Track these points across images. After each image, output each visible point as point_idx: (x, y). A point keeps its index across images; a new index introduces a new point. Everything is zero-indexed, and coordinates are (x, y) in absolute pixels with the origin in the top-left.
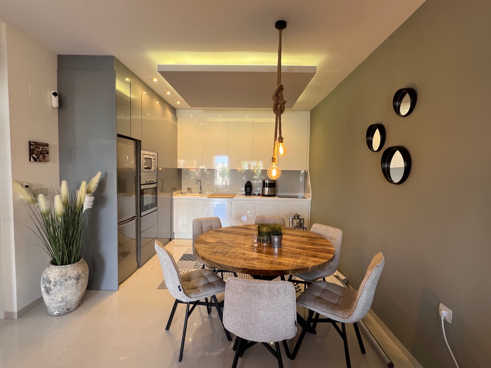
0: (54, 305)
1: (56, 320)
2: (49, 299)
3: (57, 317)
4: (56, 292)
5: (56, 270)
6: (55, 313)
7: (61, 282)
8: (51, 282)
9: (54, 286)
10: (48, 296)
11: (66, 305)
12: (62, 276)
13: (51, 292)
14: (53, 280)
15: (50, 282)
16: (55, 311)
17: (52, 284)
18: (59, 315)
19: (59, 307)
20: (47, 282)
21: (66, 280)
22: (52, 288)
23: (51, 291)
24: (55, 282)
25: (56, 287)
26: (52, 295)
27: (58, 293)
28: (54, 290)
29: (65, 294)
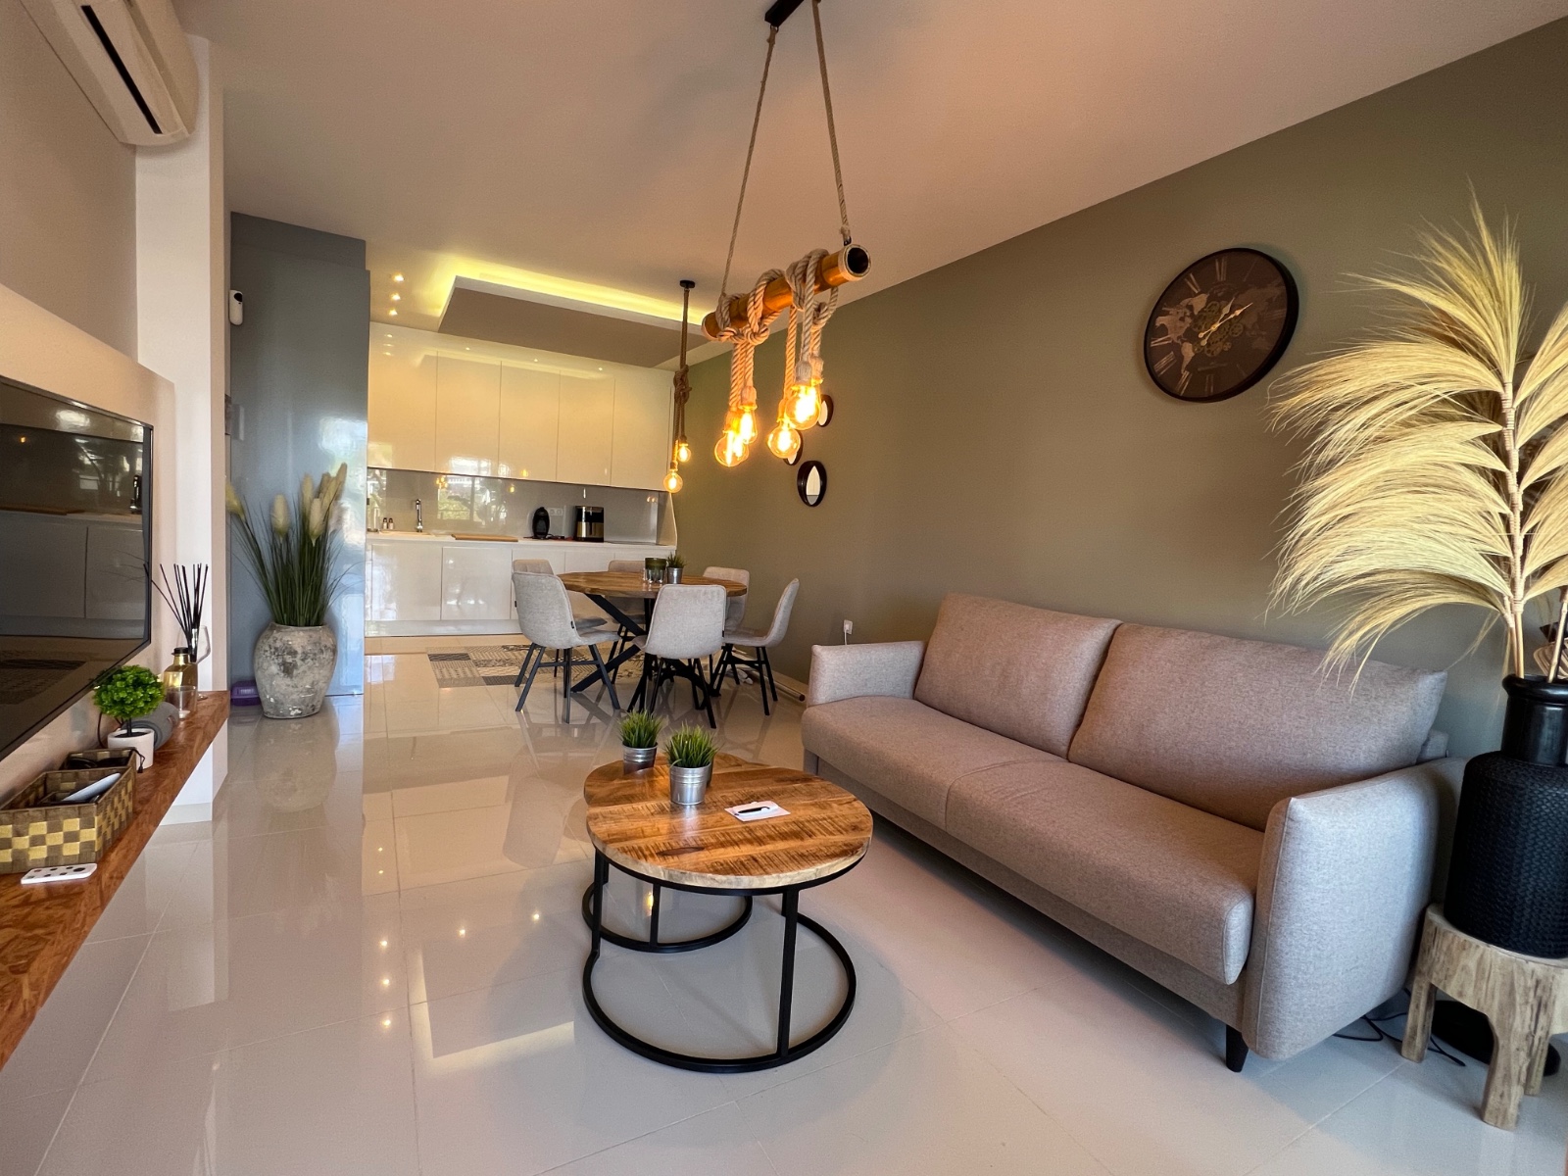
0: (295, 696)
1: (295, 726)
2: (288, 686)
3: (296, 721)
4: (304, 672)
5: (301, 633)
6: (293, 713)
7: (315, 654)
8: (296, 653)
9: (303, 660)
10: (289, 679)
11: (313, 698)
12: (315, 643)
13: (295, 672)
14: (300, 650)
15: (294, 653)
16: (294, 709)
17: (299, 656)
18: (298, 717)
19: (303, 701)
20: (288, 654)
21: (322, 652)
22: (299, 663)
23: (297, 669)
24: (304, 653)
25: (306, 661)
26: (297, 676)
27: (308, 673)
28: (302, 667)
29: (317, 677)
